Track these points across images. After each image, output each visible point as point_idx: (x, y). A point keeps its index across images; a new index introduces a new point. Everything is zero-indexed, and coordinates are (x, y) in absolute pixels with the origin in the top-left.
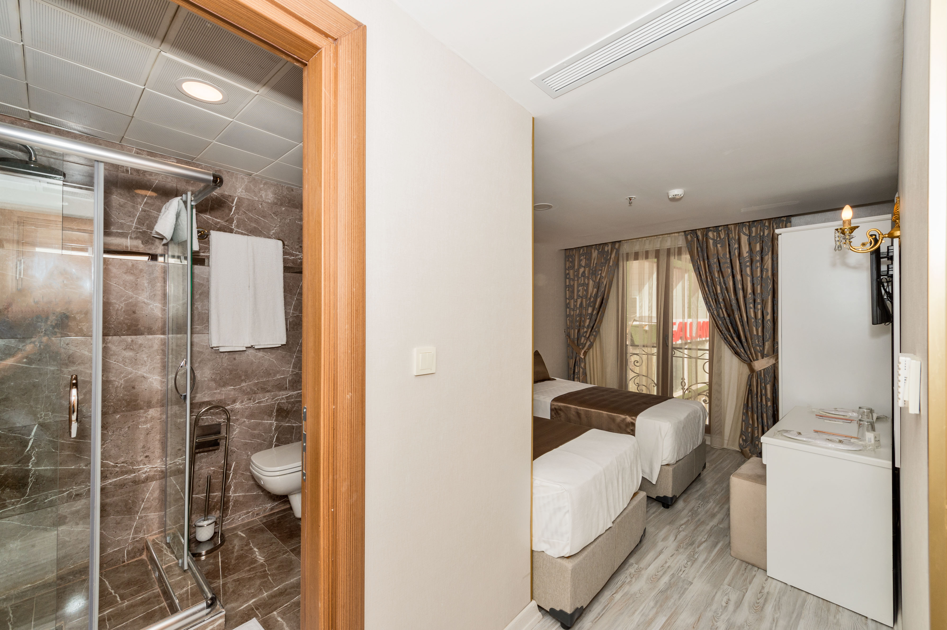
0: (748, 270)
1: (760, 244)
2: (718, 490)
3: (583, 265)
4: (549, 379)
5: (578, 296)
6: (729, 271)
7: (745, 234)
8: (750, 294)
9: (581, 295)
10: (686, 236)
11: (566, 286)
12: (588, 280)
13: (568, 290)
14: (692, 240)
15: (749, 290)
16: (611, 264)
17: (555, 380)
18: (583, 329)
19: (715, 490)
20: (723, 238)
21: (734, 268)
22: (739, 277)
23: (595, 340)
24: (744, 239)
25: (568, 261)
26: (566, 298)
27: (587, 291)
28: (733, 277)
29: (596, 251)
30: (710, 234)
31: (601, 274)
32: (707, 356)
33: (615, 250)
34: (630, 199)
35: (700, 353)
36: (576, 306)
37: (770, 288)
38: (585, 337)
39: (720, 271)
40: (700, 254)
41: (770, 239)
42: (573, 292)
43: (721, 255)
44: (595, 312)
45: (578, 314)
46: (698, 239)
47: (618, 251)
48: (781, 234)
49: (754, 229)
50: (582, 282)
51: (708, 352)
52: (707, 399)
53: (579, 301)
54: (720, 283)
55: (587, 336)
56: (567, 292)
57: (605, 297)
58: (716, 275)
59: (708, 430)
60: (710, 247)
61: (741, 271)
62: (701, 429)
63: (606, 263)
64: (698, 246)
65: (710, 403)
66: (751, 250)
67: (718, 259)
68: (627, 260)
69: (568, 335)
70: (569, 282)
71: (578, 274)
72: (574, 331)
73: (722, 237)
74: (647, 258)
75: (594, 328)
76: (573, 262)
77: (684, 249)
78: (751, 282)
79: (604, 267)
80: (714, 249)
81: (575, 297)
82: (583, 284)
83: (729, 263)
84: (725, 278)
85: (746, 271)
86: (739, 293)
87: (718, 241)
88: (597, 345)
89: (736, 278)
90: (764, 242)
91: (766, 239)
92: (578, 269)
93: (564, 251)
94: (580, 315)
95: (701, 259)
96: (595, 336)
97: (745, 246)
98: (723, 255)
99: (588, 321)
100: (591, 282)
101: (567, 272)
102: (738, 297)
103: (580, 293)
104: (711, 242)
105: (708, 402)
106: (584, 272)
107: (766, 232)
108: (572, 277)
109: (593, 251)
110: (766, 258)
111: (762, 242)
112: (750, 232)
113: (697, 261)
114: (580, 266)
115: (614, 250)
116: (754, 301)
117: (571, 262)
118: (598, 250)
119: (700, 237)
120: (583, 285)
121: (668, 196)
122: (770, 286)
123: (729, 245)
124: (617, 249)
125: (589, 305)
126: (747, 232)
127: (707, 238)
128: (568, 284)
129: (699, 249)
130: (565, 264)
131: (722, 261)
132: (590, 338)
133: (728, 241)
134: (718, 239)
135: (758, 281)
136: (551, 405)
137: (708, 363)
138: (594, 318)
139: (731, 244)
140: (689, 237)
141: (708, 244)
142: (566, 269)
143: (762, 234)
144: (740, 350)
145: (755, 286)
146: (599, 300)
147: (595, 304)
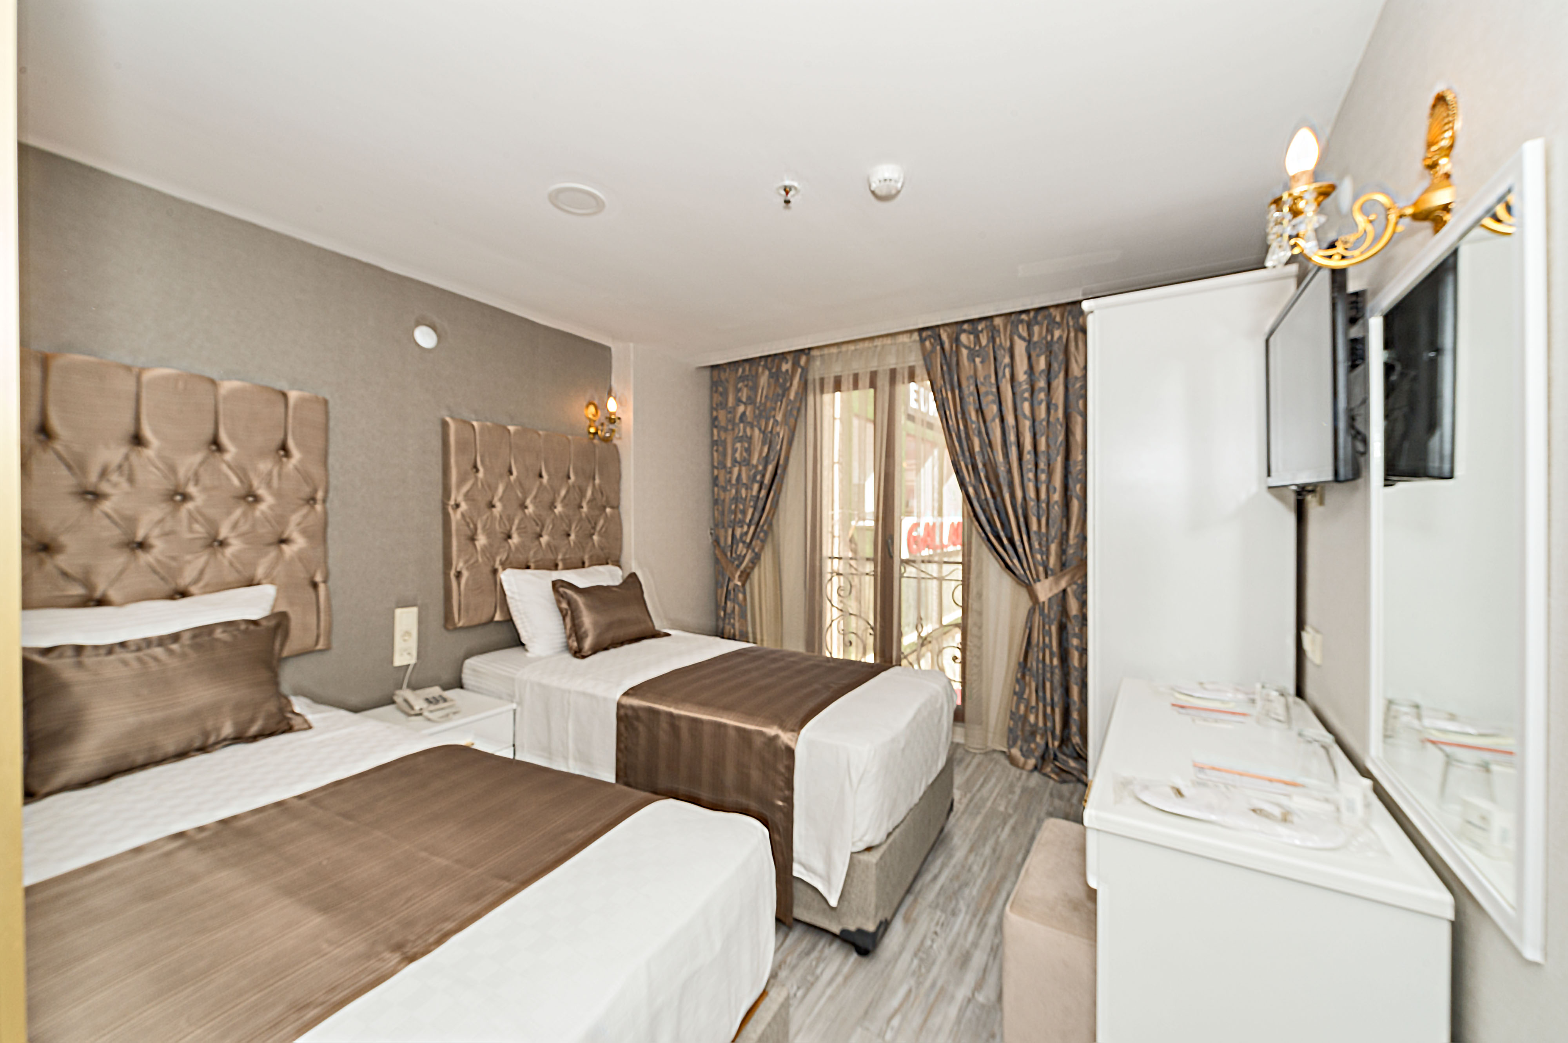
0: (1026, 406)
1: (1046, 357)
2: (976, 868)
3: (744, 399)
4: (656, 635)
5: (735, 461)
6: (995, 408)
7: (1020, 337)
8: (1029, 453)
9: (738, 459)
10: (922, 341)
11: (714, 443)
12: (752, 428)
13: (717, 451)
14: (933, 351)
15: (1028, 446)
16: (792, 397)
17: (668, 635)
18: (742, 527)
19: (969, 870)
20: (986, 346)
21: (1004, 404)
22: (1010, 420)
23: (762, 548)
24: (1020, 347)
25: (716, 391)
26: (713, 467)
27: (749, 451)
28: (1002, 420)
29: (767, 373)
30: (964, 338)
31: (774, 417)
32: (959, 575)
33: (799, 370)
34: (787, 190)
35: (947, 568)
36: (730, 481)
37: (1061, 443)
38: (744, 542)
39: (980, 410)
40: (946, 377)
41: (1062, 348)
42: (724, 455)
43: (981, 379)
44: (763, 493)
45: (734, 498)
46: (943, 349)
47: (805, 371)
48: (1092, 312)
49: (1036, 329)
50: (741, 434)
51: (960, 567)
52: (959, 654)
53: (736, 470)
54: (980, 432)
55: (748, 540)
56: (715, 454)
57: (781, 462)
58: (974, 417)
59: (959, 716)
60: (963, 364)
61: (1015, 409)
62: (947, 718)
63: (783, 396)
64: (944, 361)
65: (964, 663)
66: (1031, 367)
67: (977, 386)
68: (822, 392)
69: (716, 542)
70: (719, 435)
71: (734, 417)
72: (726, 532)
73: (984, 342)
74: (856, 387)
75: (761, 523)
76: (725, 394)
77: (921, 372)
78: (1032, 429)
79: (779, 403)
80: (970, 366)
81: (729, 464)
82: (742, 437)
83: (996, 393)
84: (988, 424)
85: (1022, 408)
86: (1011, 450)
87: (977, 351)
88: (767, 558)
89: (1005, 422)
90: (1053, 354)
91: (1056, 348)
92: (734, 409)
93: (707, 373)
94: (736, 499)
95: (948, 387)
96: (763, 541)
97: (1022, 361)
98: (985, 378)
99: (750, 511)
100: (757, 431)
101: (715, 414)
102: (1011, 461)
103: (738, 455)
104: (965, 352)
105: (959, 660)
106: (744, 413)
107: (1057, 334)
108: (723, 424)
109: (760, 369)
110: (1055, 384)
111: (1050, 353)
112: (1030, 334)
113: (941, 391)
114: (739, 401)
115: (796, 371)
116: (1036, 465)
117: (721, 394)
118: (770, 370)
119: (947, 346)
120: (741, 439)
121: (870, 186)
122: (1061, 438)
123: (995, 359)
124: (803, 369)
125: (754, 480)
126: (1025, 334)
127: (957, 347)
128: (716, 438)
129: (945, 368)
130: (711, 398)
131: (982, 390)
132: (754, 543)
133: (994, 352)
134: (977, 348)
135: (1041, 427)
136: (620, 706)
137: (960, 587)
138: (760, 504)
139: (999, 358)
140: (927, 343)
141: (960, 357)
142: (712, 409)
143: (1049, 338)
144: (1012, 561)
145: (1038, 437)
146: (771, 468)
147: (763, 476)
